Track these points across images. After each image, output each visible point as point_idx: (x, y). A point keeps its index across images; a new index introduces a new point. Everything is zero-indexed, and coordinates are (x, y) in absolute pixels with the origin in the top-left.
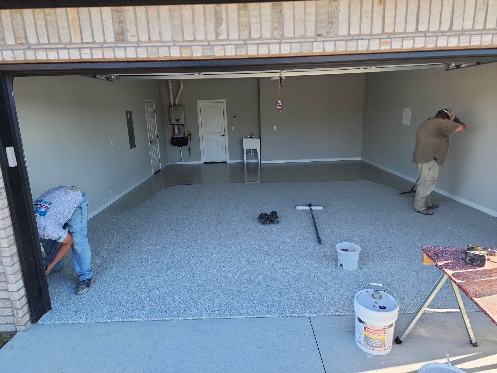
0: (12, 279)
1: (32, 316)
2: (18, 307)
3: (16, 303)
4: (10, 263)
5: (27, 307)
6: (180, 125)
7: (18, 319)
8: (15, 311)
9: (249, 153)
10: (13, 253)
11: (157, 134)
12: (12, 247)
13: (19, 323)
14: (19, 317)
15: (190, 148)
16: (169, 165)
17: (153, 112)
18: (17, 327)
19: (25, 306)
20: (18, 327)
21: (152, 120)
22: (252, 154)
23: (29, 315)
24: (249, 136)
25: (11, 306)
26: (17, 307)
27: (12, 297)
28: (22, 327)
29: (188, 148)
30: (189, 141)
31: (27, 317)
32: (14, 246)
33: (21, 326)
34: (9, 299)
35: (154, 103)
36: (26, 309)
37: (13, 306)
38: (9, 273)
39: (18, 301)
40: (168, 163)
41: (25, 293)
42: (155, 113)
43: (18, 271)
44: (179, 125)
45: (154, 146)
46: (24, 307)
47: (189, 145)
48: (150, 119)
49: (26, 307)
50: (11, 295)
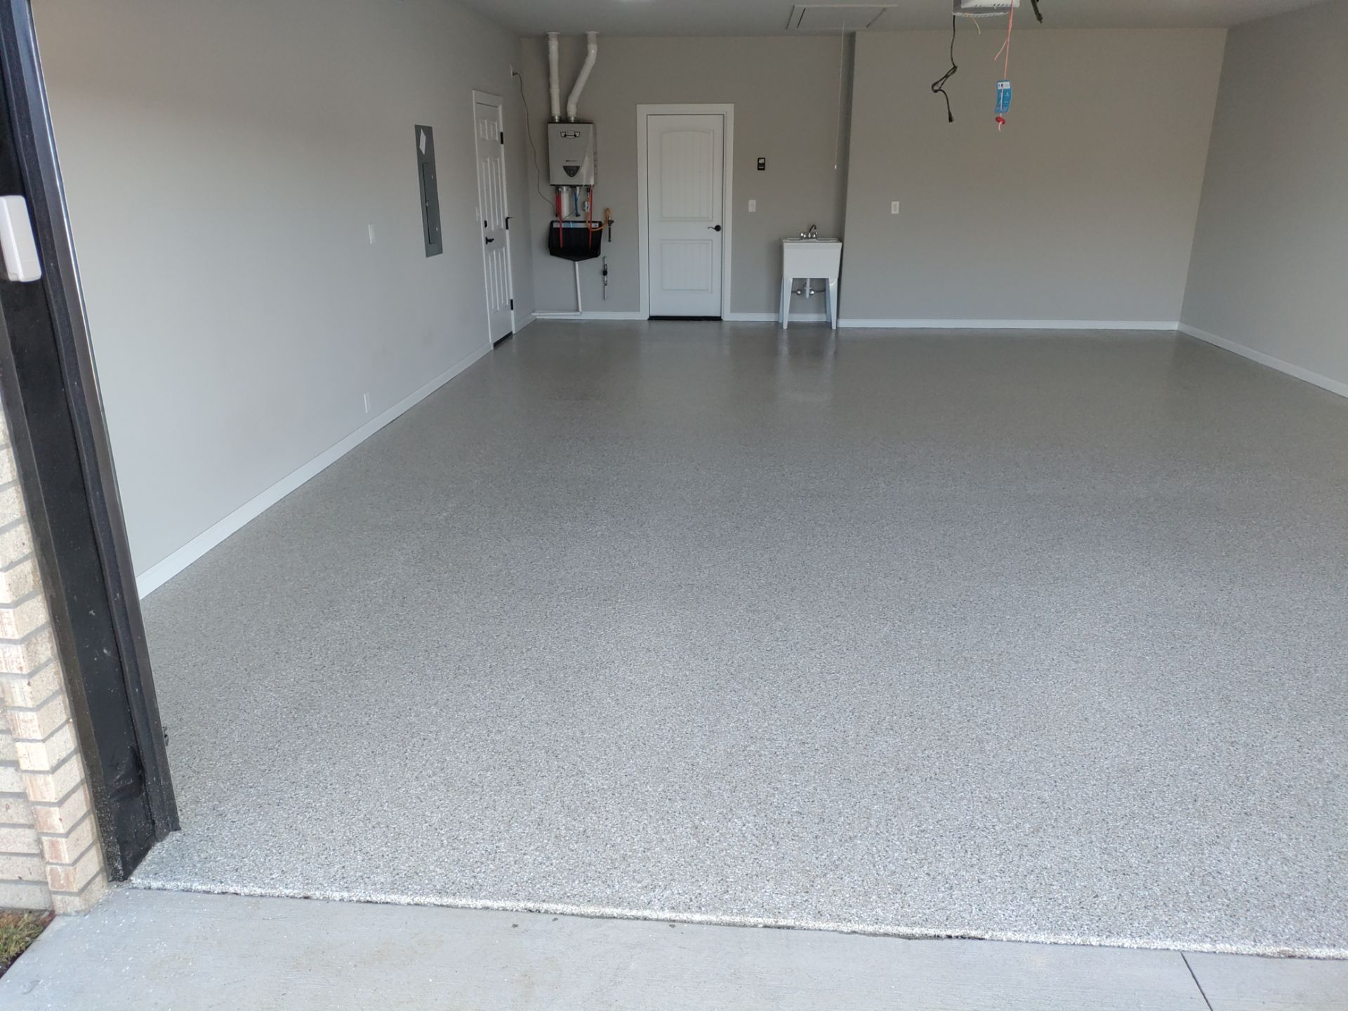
0: (30, 724)
1: (108, 858)
2: (56, 827)
3: (49, 812)
4: (23, 664)
5: (92, 828)
6: (578, 188)
7: (59, 869)
8: (46, 841)
9: (799, 292)
10: (34, 628)
11: (506, 216)
12: (26, 603)
13: (62, 886)
14: (62, 865)
15: (605, 265)
16: (536, 320)
17: (498, 138)
18: (54, 896)
19: (84, 824)
20: (59, 897)
21: (491, 165)
22: (810, 295)
23: (98, 852)
24: (802, 235)
25: (32, 822)
26: (53, 827)
27: (33, 791)
28: (72, 898)
29: (601, 268)
30: (604, 244)
31: (93, 862)
32: (35, 600)
33: (71, 894)
34: (22, 796)
35: (500, 108)
36: (88, 831)
37: (39, 822)
38: (19, 702)
39: (57, 809)
40: (535, 314)
41: (83, 776)
42: (502, 142)
43: (55, 694)
44: (573, 187)
45: (497, 255)
46: (79, 827)
47: (604, 258)
48: (487, 162)
49: (89, 827)
50: (31, 781)
